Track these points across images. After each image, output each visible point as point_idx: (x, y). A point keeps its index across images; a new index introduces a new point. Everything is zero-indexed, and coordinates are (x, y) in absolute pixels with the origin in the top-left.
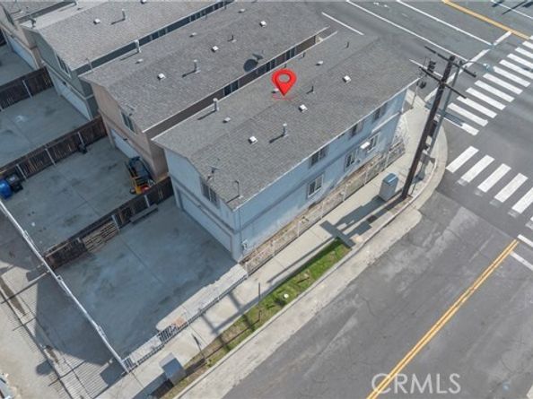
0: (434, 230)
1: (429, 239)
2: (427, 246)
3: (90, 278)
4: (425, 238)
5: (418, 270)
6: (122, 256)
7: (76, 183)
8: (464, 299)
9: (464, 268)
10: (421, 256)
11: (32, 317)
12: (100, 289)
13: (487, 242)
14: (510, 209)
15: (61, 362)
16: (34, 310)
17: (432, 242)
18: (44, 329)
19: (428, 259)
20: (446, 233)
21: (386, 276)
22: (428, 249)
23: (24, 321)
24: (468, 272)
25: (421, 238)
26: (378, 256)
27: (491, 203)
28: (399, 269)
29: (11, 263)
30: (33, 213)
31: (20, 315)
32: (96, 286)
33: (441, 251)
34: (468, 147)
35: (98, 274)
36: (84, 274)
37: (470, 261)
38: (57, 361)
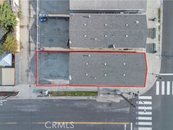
0: (118, 107)
1: (114, 108)
2: (112, 108)
3: (45, 59)
4: (114, 107)
5: (105, 111)
6: (54, 59)
7: (59, 29)
8: (106, 123)
9: (113, 119)
10: (109, 109)
11: (31, 58)
12: (46, 63)
13: (124, 118)
14: (138, 117)
15: (31, 72)
16: (32, 57)
17: (114, 109)
18: (31, 63)
19: (109, 111)
20: (119, 109)
21: (98, 107)
22: (112, 109)
23: (29, 58)
24: (113, 120)
25: (113, 106)
26: (101, 102)
27: (136, 112)
28: (101, 108)
29: (34, 42)
30: (45, 31)
31: (29, 56)
32: (45, 62)
33: (113, 112)
34: (151, 96)
35: (47, 59)
36: (45, 57)
37: (116, 118)
38: (30, 71)
